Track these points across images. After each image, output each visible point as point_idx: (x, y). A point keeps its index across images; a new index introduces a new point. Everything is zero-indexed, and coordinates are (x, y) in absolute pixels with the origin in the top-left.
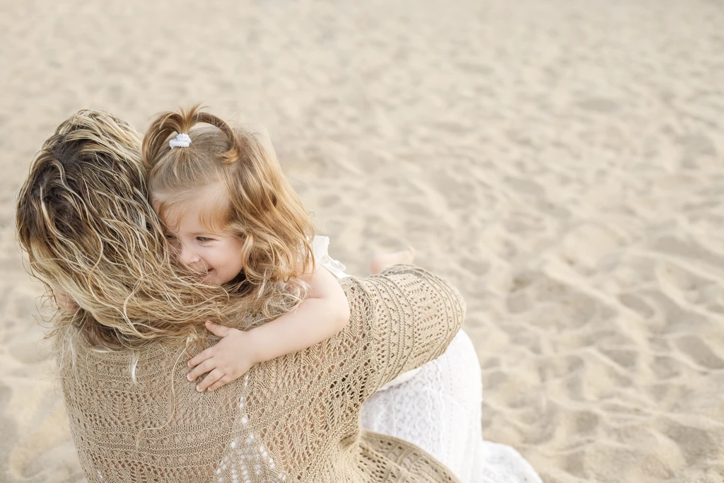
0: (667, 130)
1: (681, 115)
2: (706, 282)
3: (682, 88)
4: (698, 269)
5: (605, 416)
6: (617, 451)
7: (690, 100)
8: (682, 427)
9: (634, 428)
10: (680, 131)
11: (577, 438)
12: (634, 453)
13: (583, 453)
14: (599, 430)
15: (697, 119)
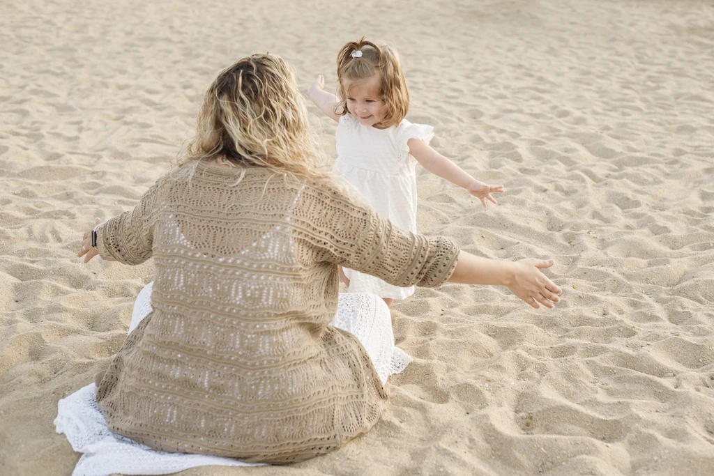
0: (477, 140)
1: (488, 128)
2: (512, 244)
3: (488, 108)
4: (505, 236)
5: (442, 325)
6: (452, 343)
7: (495, 117)
8: (497, 328)
9: (462, 329)
10: (488, 141)
11: (423, 338)
12: (464, 344)
13: (429, 345)
14: (437, 332)
15: (502, 131)
